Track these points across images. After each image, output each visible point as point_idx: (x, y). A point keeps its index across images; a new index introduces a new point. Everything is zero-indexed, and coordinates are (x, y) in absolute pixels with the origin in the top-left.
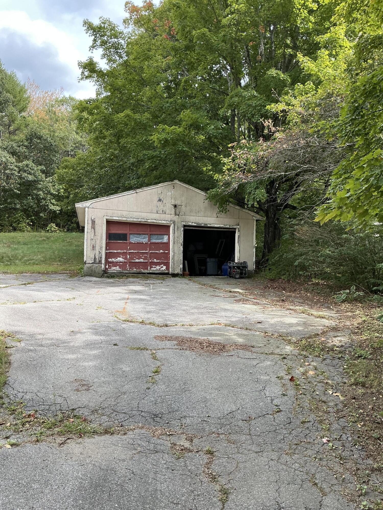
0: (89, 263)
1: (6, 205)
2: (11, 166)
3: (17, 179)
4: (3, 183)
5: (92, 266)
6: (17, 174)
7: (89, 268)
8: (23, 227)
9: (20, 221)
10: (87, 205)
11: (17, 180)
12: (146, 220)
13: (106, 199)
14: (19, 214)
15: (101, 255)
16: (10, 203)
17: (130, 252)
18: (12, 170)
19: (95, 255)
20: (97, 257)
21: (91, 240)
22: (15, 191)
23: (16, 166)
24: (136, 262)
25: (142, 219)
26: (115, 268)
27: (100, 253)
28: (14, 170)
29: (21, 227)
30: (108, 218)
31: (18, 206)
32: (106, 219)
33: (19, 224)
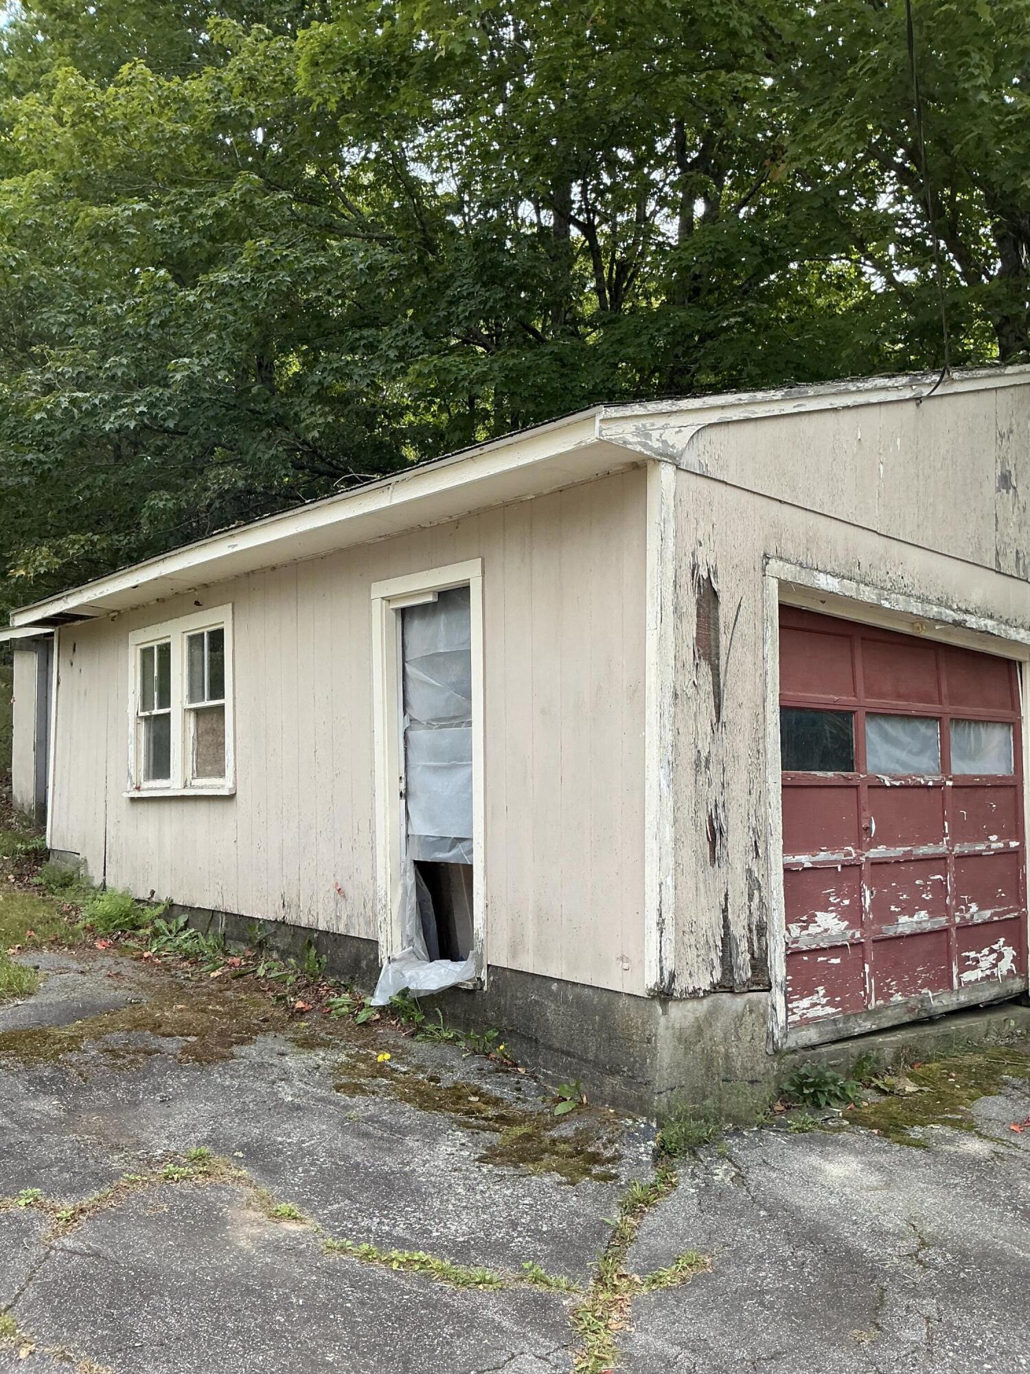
0: (694, 995)
5: (713, 1013)
7: (689, 1039)
10: (671, 437)
12: (959, 617)
13: (776, 409)
15: (762, 904)
17: (876, 863)
19: (725, 911)
20: (739, 930)
21: (697, 764)
24: (900, 937)
25: (940, 603)
26: (806, 1002)
27: (754, 885)
30: (789, 572)
32: (783, 585)
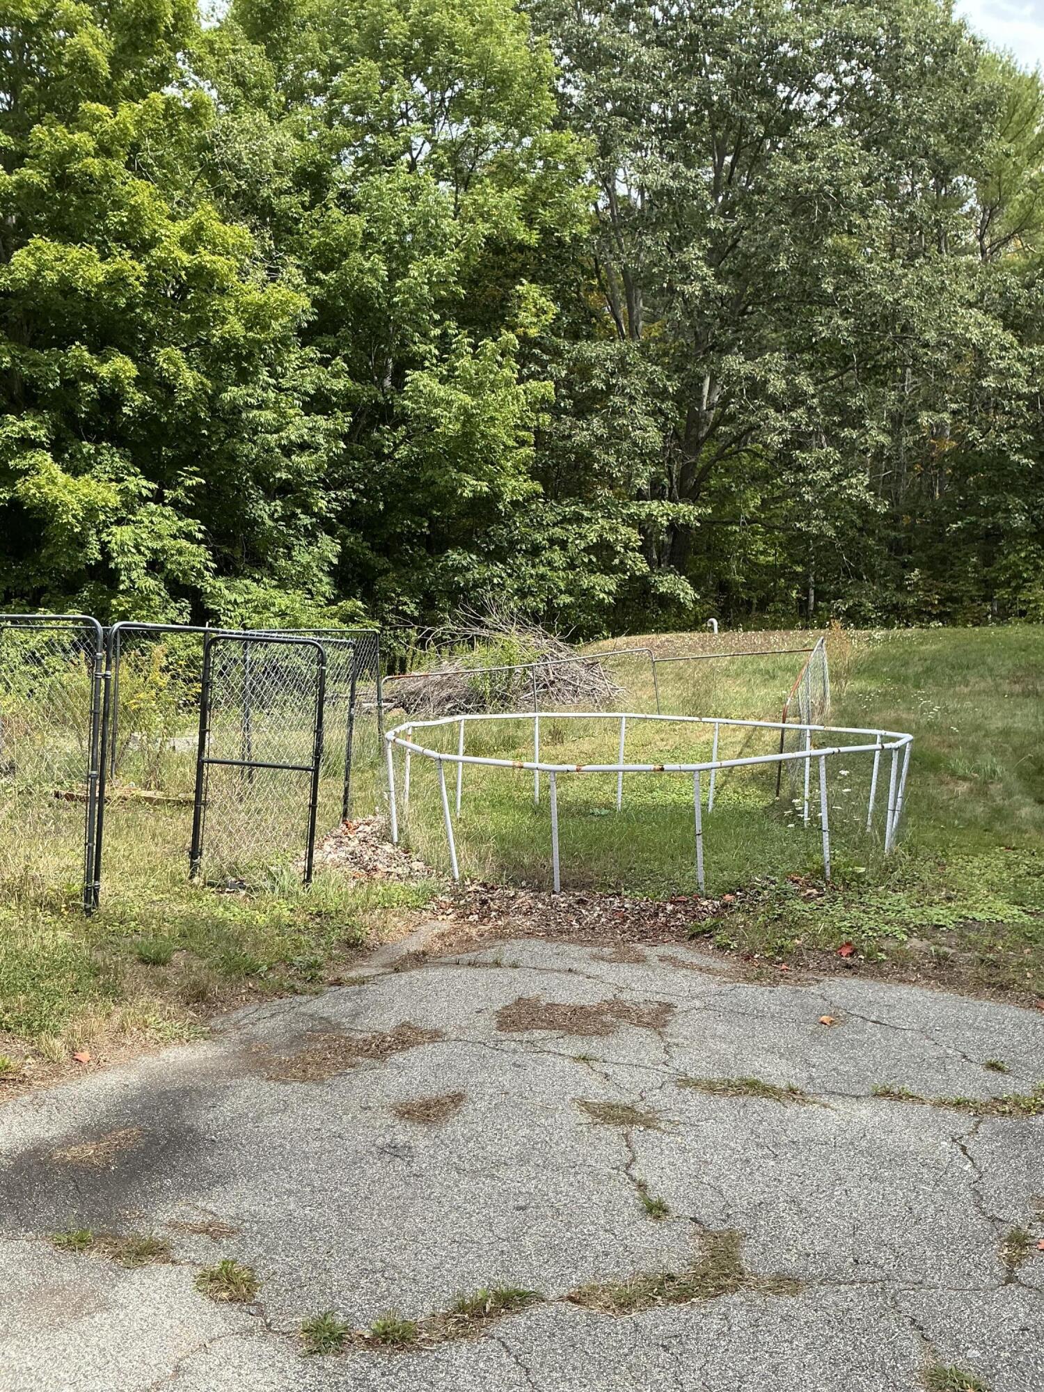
1: (973, 519)
2: (1002, 358)
3: (1024, 409)
4: (970, 430)
6: (1025, 390)
8: (1035, 601)
9: (1026, 581)
11: (1023, 416)
14: (1021, 550)
16: (990, 511)
18: (1002, 374)
22: (1016, 458)
23: (1021, 359)
28: (1013, 376)
29: (1030, 602)
31: (1019, 520)
33: (1017, 589)
